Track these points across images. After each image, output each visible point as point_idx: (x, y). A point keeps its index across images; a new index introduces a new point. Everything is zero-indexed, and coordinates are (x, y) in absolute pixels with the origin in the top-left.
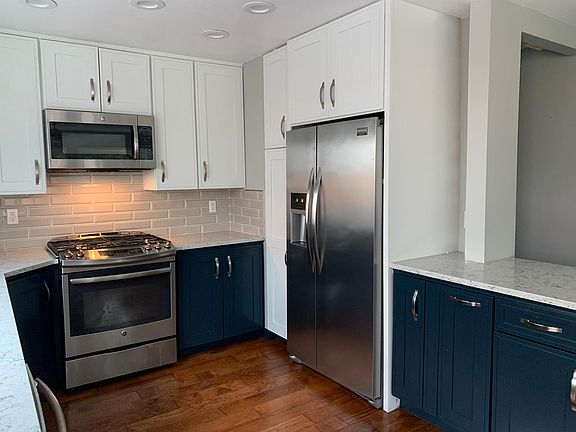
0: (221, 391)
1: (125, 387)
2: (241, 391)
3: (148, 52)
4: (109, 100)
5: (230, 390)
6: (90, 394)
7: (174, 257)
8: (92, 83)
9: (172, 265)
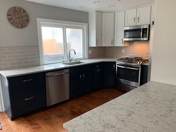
3: (150, 5)
4: (138, 22)
7: (140, 66)
8: (134, 18)
9: (140, 68)
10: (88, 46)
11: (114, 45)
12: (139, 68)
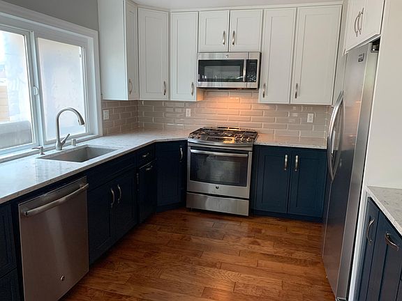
0: (254, 243)
1: (213, 218)
2: (265, 248)
3: (261, 7)
4: (233, 44)
5: (259, 244)
6: (195, 214)
7: (250, 149)
8: (224, 33)
9: (250, 154)
10: (102, 97)
11: (169, 97)
12: (247, 152)
